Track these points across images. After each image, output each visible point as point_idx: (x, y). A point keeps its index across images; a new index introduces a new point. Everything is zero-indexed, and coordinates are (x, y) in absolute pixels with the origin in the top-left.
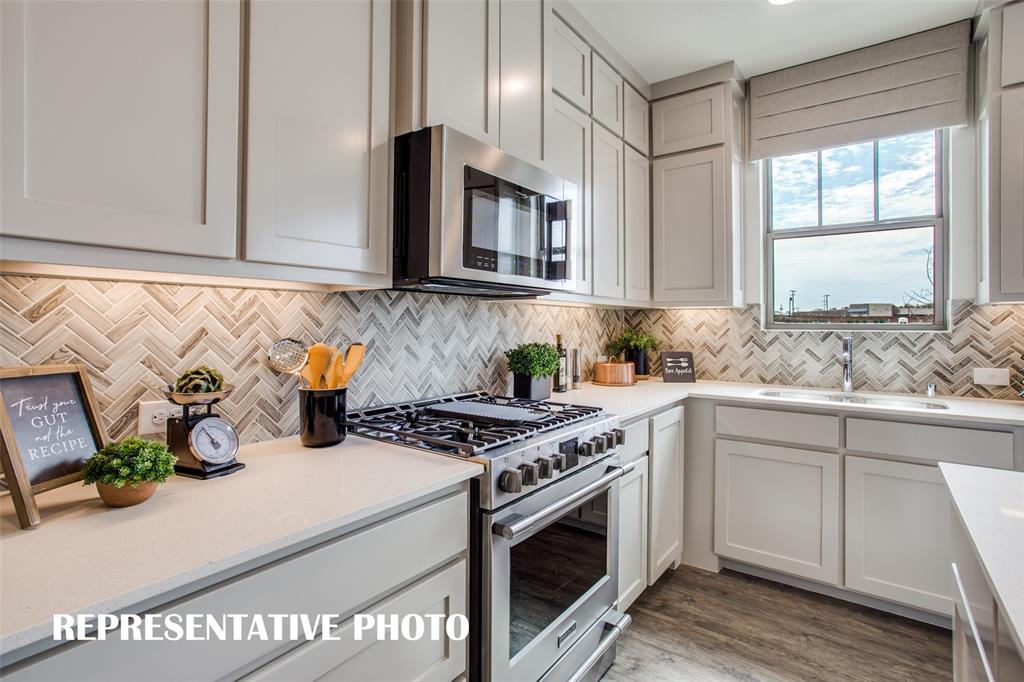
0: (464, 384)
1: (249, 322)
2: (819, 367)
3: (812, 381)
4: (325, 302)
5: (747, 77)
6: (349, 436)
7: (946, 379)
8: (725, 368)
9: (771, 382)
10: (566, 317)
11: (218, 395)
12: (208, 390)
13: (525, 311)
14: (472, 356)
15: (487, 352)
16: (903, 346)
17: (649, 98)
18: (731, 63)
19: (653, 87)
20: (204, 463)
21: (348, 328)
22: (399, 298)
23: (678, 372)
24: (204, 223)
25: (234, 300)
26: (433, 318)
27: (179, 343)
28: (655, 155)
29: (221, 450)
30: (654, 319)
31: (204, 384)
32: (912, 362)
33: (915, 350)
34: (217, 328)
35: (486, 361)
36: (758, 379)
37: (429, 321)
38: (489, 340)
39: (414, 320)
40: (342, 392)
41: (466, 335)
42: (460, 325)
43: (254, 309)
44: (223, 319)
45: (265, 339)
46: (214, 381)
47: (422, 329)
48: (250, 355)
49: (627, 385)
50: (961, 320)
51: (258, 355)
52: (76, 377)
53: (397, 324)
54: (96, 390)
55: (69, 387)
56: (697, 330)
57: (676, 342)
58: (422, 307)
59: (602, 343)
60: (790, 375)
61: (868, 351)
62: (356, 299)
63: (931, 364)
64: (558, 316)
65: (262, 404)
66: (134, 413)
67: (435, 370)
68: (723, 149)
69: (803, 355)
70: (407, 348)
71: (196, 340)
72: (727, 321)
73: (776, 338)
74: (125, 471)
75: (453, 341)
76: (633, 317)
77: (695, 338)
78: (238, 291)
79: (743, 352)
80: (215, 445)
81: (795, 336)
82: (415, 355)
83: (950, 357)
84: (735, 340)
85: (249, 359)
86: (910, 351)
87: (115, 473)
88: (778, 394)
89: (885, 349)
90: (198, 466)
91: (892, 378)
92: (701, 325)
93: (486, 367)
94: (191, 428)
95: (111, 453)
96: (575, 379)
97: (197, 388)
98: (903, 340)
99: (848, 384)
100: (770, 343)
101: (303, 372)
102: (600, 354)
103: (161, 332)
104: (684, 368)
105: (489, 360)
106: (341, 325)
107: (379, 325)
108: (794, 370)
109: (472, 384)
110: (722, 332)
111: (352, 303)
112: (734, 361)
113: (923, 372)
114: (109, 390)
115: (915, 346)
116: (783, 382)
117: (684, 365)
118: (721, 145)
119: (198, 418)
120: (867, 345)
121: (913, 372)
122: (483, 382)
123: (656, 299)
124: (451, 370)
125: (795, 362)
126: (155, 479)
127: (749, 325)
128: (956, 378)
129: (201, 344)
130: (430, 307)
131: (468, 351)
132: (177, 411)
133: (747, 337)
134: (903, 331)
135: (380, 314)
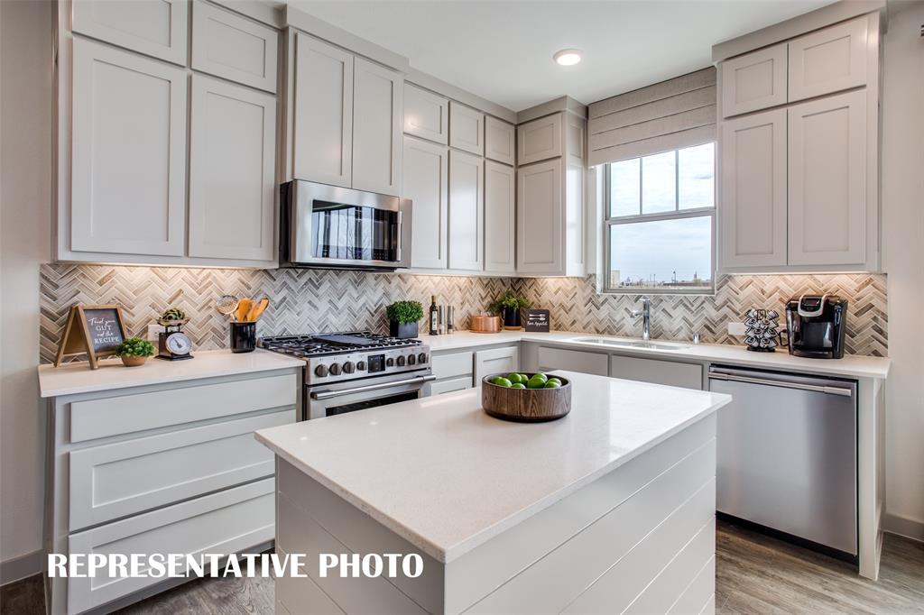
0: (353, 326)
1: (206, 287)
2: (633, 321)
3: (628, 332)
4: (253, 275)
5: (587, 104)
6: (257, 349)
7: (711, 332)
8: (574, 322)
9: (603, 333)
10: (447, 283)
11: (182, 322)
12: (176, 319)
13: (408, 279)
14: (361, 309)
15: (373, 305)
16: (685, 306)
17: (516, 123)
18: (566, 97)
19: (519, 114)
20: (172, 354)
21: (268, 289)
22: (303, 273)
23: (537, 324)
24: (167, 240)
25: (198, 275)
26: (330, 284)
27: (169, 297)
28: (519, 164)
29: (182, 349)
30: (529, 285)
31: (174, 316)
32: (691, 318)
33: (693, 309)
34: (189, 290)
35: (373, 312)
36: (594, 331)
37: (326, 286)
38: (376, 299)
39: (315, 286)
40: (254, 323)
41: (356, 296)
42: (351, 289)
43: (210, 279)
44: (192, 285)
45: (216, 295)
46: (180, 315)
47: (321, 291)
48: (207, 304)
49: (493, 332)
50: (721, 287)
51: (211, 304)
52: (116, 310)
53: (302, 288)
54: (124, 316)
55: (112, 315)
56: (556, 293)
57: (542, 303)
58: (321, 278)
59: (485, 303)
60: (615, 327)
61: (664, 310)
62: (274, 274)
63: (703, 319)
64: (438, 283)
65: (214, 330)
66: (145, 330)
67: (332, 318)
68: (560, 160)
69: (622, 313)
70: (310, 302)
71: (177, 295)
72: (575, 287)
73: (606, 300)
74: (130, 350)
75: (345, 299)
76: (517, 283)
77: (554, 300)
78: (199, 270)
79: (585, 310)
80: (180, 346)
81: (618, 298)
82: (315, 307)
83: (714, 315)
84: (580, 301)
85: (207, 306)
86: (689, 310)
87: (126, 350)
88: (597, 341)
89: (674, 308)
90: (170, 355)
91: (679, 330)
92: (559, 289)
93: (373, 316)
94: (167, 337)
95: (127, 343)
96: (450, 327)
97: (170, 318)
98: (685, 302)
99: (646, 335)
100: (602, 304)
101: (234, 314)
102: (483, 311)
103: (160, 292)
104: (541, 322)
105: (375, 312)
106: (263, 288)
107: (289, 288)
108: (618, 323)
109: (360, 326)
110: (571, 296)
111: (270, 275)
112: (579, 317)
113: (698, 326)
114: (134, 319)
115: (693, 306)
116: (611, 334)
117: (541, 319)
118: (559, 157)
119: (172, 333)
120: (663, 305)
121: (691, 325)
122: (370, 326)
123: (519, 270)
124: (344, 317)
125: (618, 318)
126: (144, 355)
127: (589, 290)
128: (718, 330)
129: (180, 297)
130: (327, 277)
131: (357, 306)
132: (163, 330)
133: (588, 299)
134: (686, 295)
135: (290, 283)
